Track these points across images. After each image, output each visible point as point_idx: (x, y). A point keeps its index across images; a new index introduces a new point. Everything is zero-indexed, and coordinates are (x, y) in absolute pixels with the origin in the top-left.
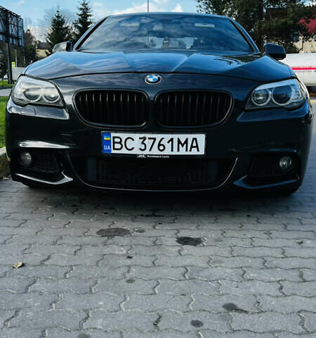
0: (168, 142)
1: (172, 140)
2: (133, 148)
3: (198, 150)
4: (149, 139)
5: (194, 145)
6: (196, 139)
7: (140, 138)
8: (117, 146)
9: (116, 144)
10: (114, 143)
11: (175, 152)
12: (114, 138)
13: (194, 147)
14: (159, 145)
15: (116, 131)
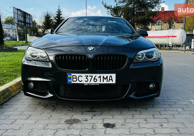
0: (99, 78)
1: (100, 77)
2: (82, 81)
3: (112, 81)
4: (89, 76)
5: (111, 79)
6: (111, 76)
7: (85, 76)
8: (75, 80)
9: (74, 79)
10: (73, 78)
11: (102, 82)
12: (73, 76)
13: (111, 80)
14: (94, 79)
15: (74, 73)
